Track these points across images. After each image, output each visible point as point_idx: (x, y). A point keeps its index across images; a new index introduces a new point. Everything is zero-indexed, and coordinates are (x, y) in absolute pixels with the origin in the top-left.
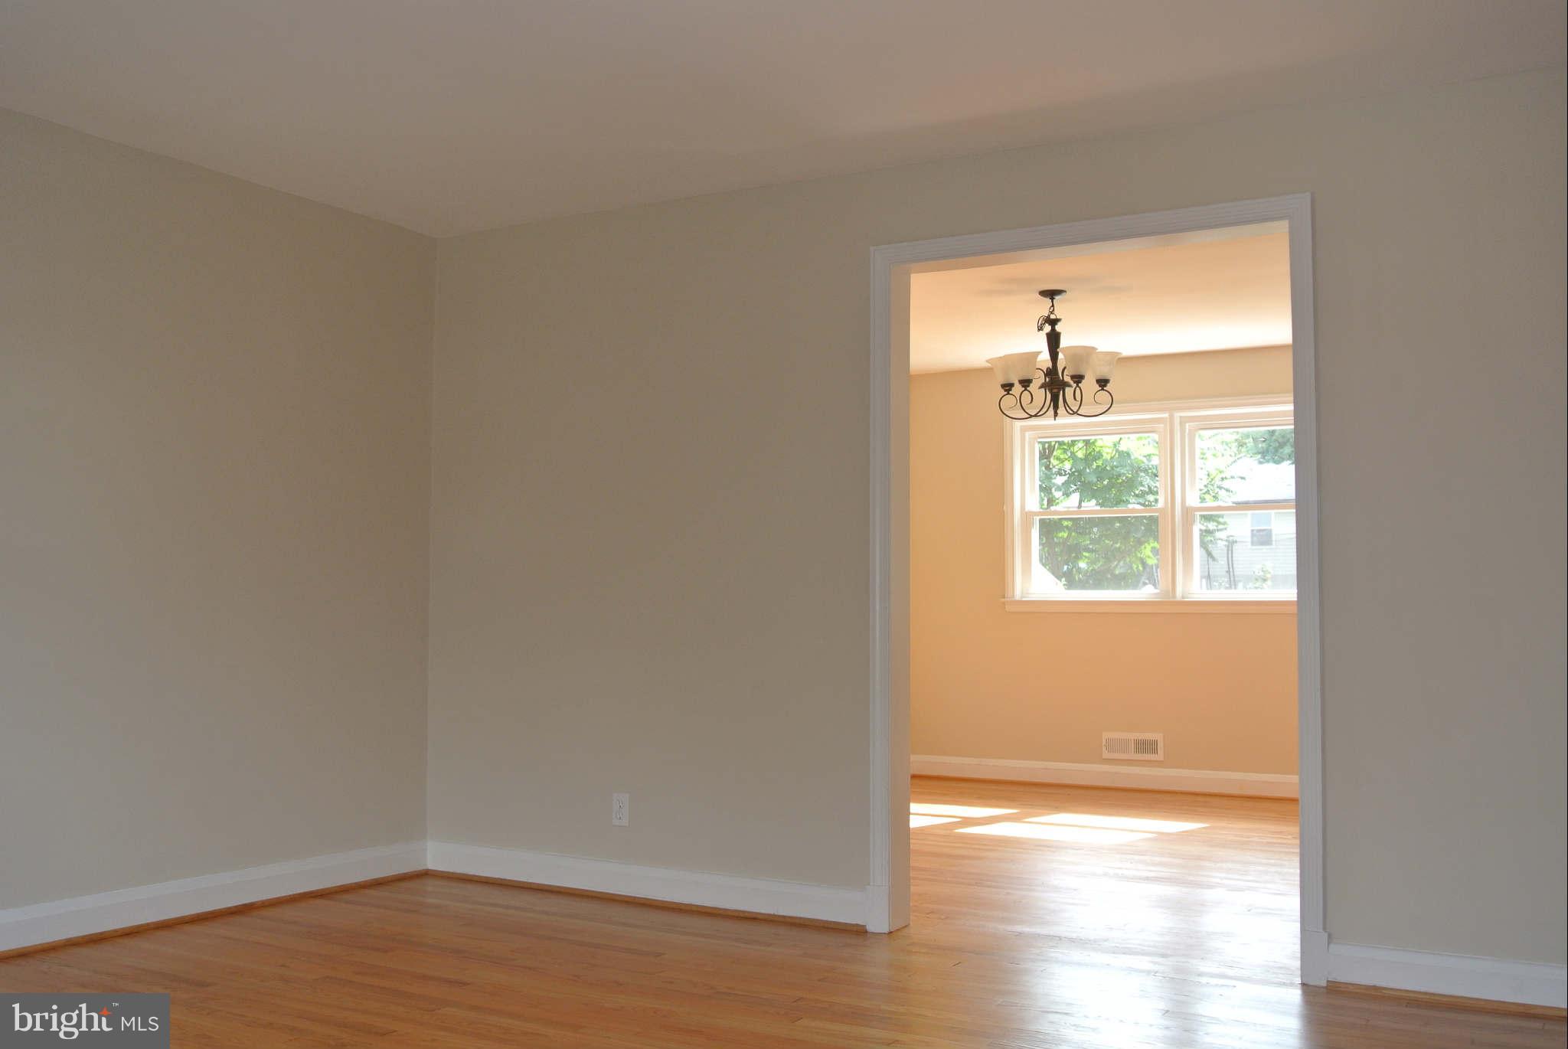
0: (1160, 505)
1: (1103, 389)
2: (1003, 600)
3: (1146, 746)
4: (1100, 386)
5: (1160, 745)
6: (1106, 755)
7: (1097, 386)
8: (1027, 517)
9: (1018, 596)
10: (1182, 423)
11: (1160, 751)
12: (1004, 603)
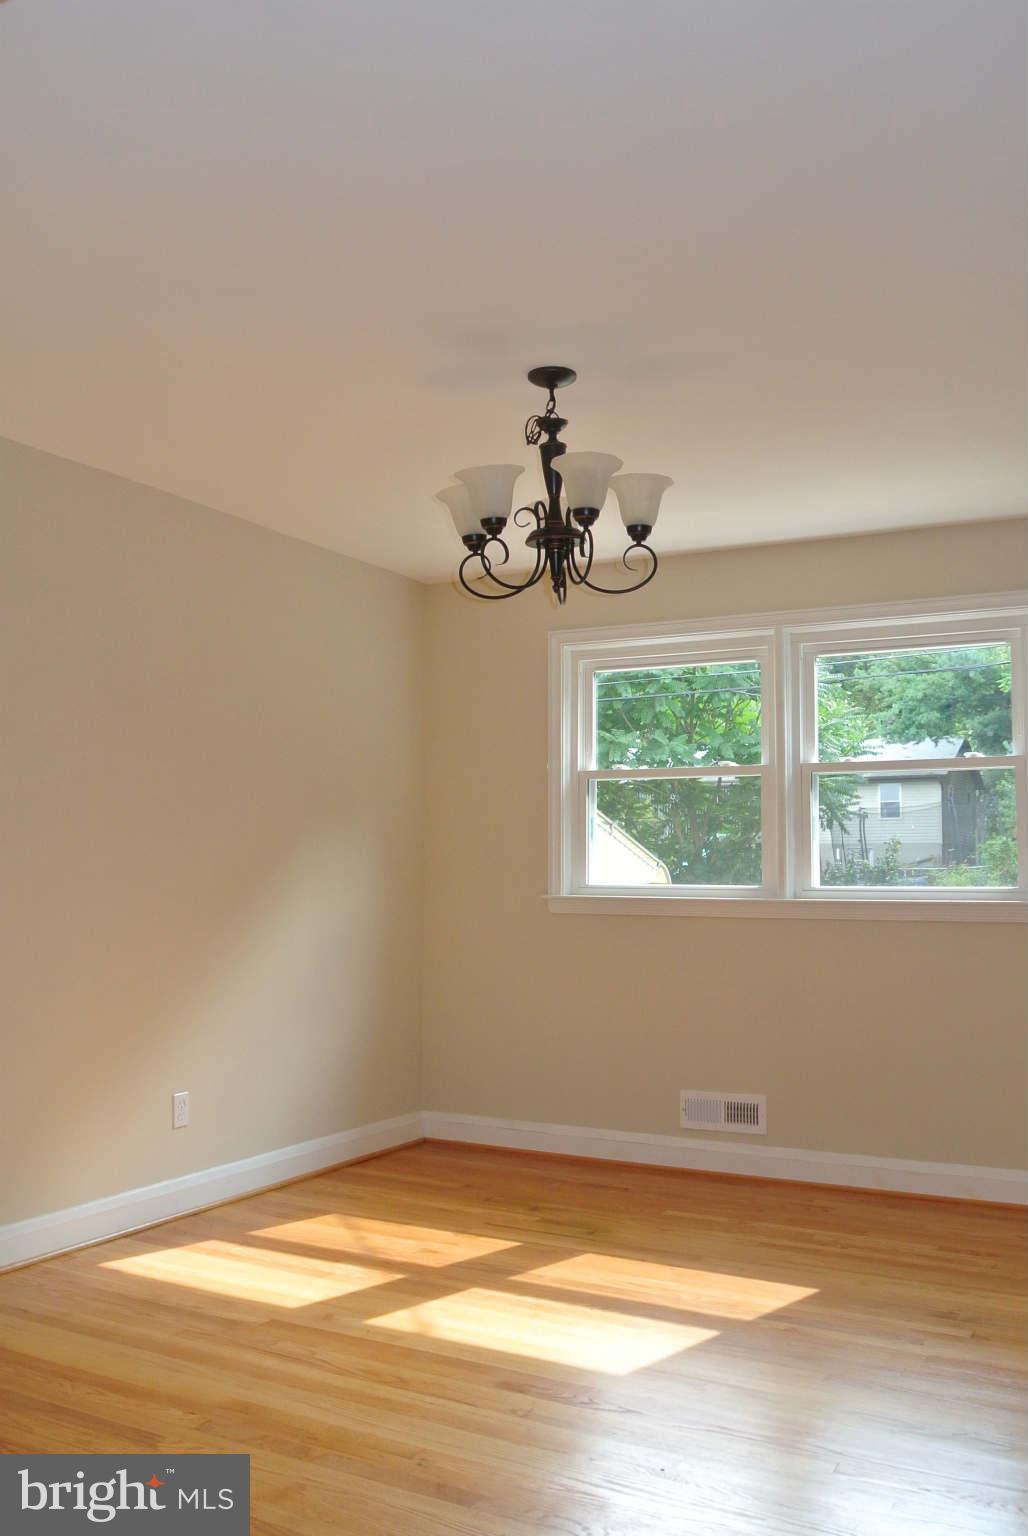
0: (764, 761)
1: (639, 544)
2: (545, 897)
3: (741, 1113)
4: (634, 539)
5: (762, 1111)
6: (685, 1123)
7: (630, 538)
8: (581, 779)
9: (565, 892)
10: (795, 643)
11: (762, 1120)
12: (546, 900)
